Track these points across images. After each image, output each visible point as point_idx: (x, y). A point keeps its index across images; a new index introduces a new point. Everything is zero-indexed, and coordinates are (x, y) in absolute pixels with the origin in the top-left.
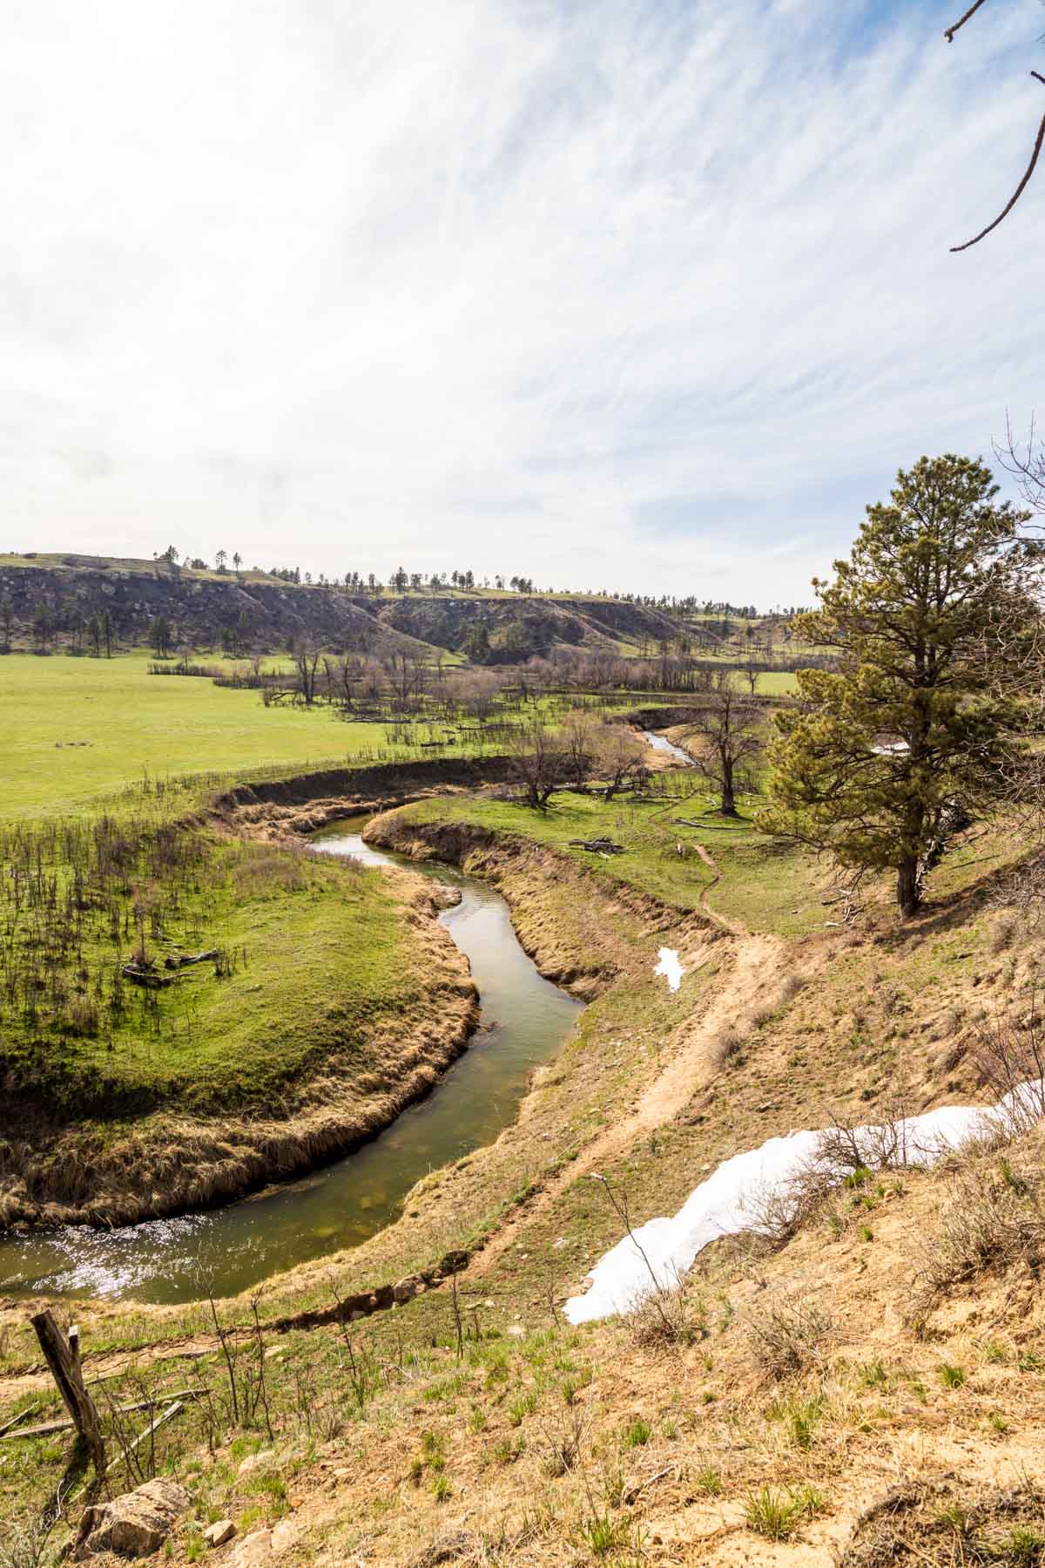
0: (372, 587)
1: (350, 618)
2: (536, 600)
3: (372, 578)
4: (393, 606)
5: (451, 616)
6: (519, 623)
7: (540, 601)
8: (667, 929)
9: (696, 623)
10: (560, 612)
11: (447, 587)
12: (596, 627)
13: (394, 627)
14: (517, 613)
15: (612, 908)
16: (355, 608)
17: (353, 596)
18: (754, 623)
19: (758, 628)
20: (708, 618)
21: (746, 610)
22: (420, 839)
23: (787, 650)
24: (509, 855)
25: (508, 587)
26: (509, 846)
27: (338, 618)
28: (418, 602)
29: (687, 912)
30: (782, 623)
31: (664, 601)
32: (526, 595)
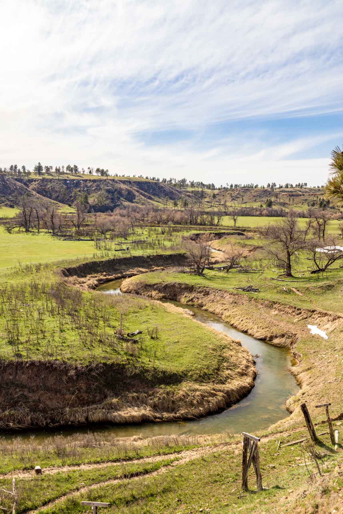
0: (25, 172)
1: (16, 189)
2: (110, 180)
3: (24, 168)
4: (37, 182)
5: (68, 188)
6: (103, 192)
7: (113, 180)
8: (306, 318)
9: (188, 192)
10: (123, 186)
11: (63, 173)
12: (141, 194)
13: (38, 193)
14: (102, 186)
15: (274, 312)
16: (18, 184)
17: (16, 177)
18: (216, 192)
19: (218, 194)
20: (193, 189)
21: (210, 185)
22: (155, 290)
23: (233, 205)
24: (204, 295)
25: (94, 173)
26: (202, 291)
27: (10, 188)
28: (51, 181)
29: (313, 311)
30: (229, 192)
31: (171, 181)
32: (104, 178)
